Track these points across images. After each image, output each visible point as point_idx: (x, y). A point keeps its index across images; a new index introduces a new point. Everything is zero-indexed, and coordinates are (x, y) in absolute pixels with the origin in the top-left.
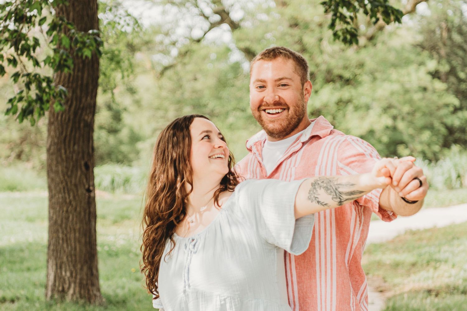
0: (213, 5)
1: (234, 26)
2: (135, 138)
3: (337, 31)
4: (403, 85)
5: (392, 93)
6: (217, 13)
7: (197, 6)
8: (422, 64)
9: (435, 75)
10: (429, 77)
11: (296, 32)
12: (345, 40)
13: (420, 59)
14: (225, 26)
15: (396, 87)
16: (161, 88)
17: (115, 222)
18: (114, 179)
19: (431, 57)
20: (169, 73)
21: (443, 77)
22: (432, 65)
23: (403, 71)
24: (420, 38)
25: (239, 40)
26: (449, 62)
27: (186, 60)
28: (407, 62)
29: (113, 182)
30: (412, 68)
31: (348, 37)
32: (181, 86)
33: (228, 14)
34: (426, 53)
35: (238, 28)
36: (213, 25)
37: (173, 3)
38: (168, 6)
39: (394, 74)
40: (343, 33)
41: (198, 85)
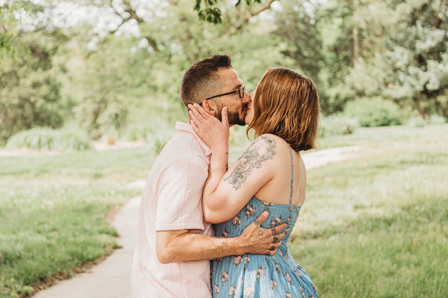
0: (124, 6)
1: (140, 21)
2: (71, 104)
3: (201, 12)
4: (263, 61)
5: (256, 68)
6: (126, 11)
7: (112, 7)
8: (276, 45)
9: (286, 53)
10: (282, 56)
11: (184, 24)
12: (209, 19)
13: (275, 42)
14: (133, 21)
15: (258, 63)
16: (88, 67)
17: (37, 175)
18: (41, 139)
19: (283, 41)
20: (92, 56)
21: (293, 56)
22: (283, 46)
23: (262, 51)
24: (275, 28)
25: (143, 31)
26: (296, 45)
27: (105, 46)
28: (266, 45)
29: (40, 141)
30: (269, 49)
31: (213, 16)
32: (103, 66)
33: (135, 12)
34: (278, 38)
35: (142, 22)
36: (125, 21)
37: (95, 5)
38: (91, 7)
39: (256, 54)
40: (207, 13)
41: (115, 65)
